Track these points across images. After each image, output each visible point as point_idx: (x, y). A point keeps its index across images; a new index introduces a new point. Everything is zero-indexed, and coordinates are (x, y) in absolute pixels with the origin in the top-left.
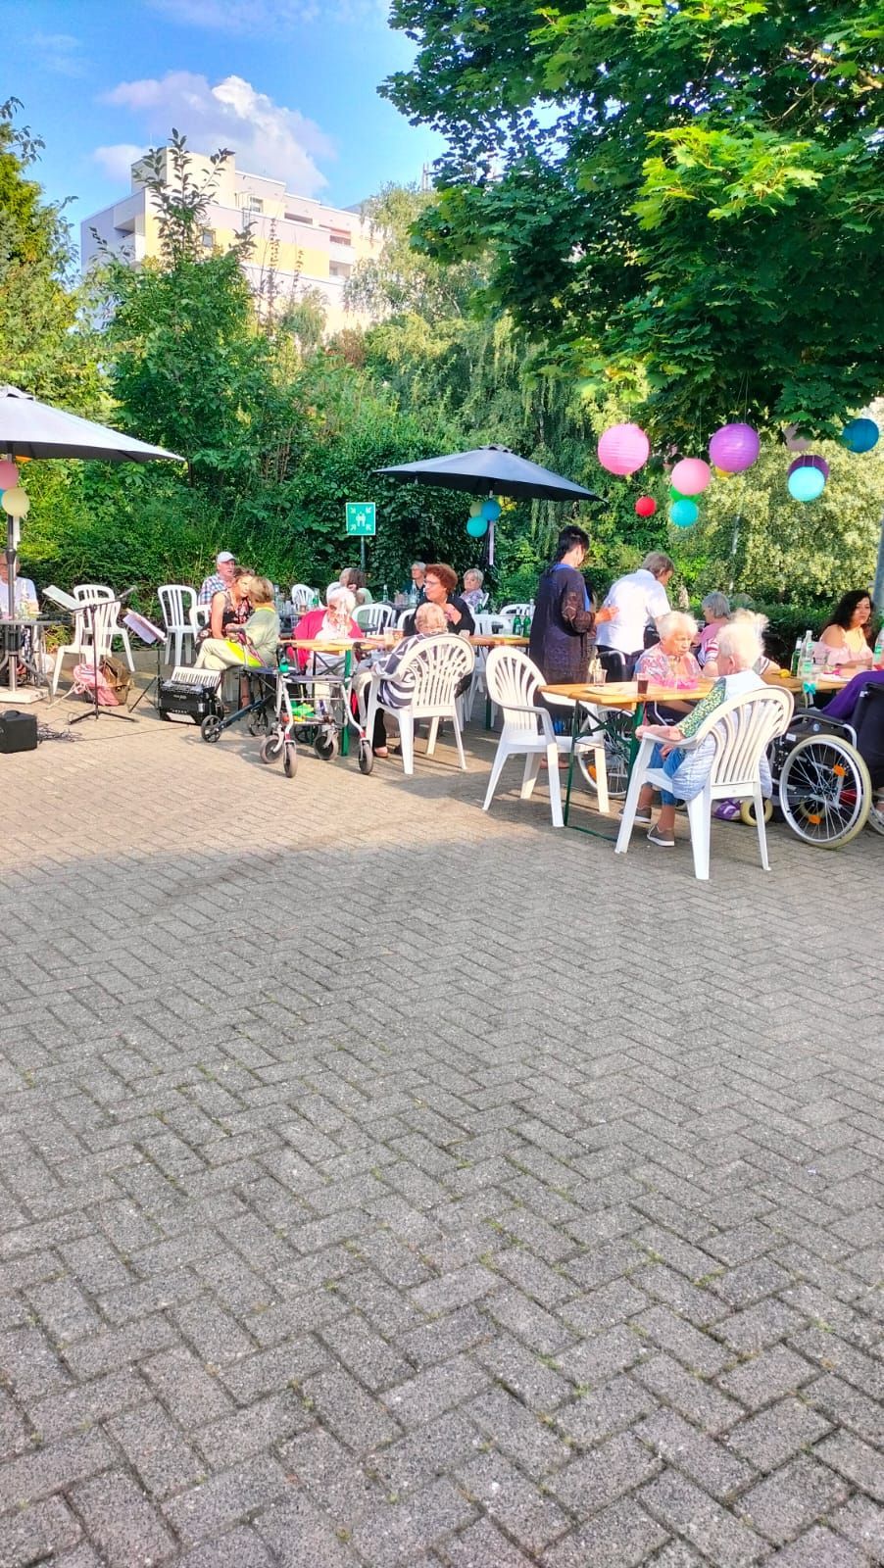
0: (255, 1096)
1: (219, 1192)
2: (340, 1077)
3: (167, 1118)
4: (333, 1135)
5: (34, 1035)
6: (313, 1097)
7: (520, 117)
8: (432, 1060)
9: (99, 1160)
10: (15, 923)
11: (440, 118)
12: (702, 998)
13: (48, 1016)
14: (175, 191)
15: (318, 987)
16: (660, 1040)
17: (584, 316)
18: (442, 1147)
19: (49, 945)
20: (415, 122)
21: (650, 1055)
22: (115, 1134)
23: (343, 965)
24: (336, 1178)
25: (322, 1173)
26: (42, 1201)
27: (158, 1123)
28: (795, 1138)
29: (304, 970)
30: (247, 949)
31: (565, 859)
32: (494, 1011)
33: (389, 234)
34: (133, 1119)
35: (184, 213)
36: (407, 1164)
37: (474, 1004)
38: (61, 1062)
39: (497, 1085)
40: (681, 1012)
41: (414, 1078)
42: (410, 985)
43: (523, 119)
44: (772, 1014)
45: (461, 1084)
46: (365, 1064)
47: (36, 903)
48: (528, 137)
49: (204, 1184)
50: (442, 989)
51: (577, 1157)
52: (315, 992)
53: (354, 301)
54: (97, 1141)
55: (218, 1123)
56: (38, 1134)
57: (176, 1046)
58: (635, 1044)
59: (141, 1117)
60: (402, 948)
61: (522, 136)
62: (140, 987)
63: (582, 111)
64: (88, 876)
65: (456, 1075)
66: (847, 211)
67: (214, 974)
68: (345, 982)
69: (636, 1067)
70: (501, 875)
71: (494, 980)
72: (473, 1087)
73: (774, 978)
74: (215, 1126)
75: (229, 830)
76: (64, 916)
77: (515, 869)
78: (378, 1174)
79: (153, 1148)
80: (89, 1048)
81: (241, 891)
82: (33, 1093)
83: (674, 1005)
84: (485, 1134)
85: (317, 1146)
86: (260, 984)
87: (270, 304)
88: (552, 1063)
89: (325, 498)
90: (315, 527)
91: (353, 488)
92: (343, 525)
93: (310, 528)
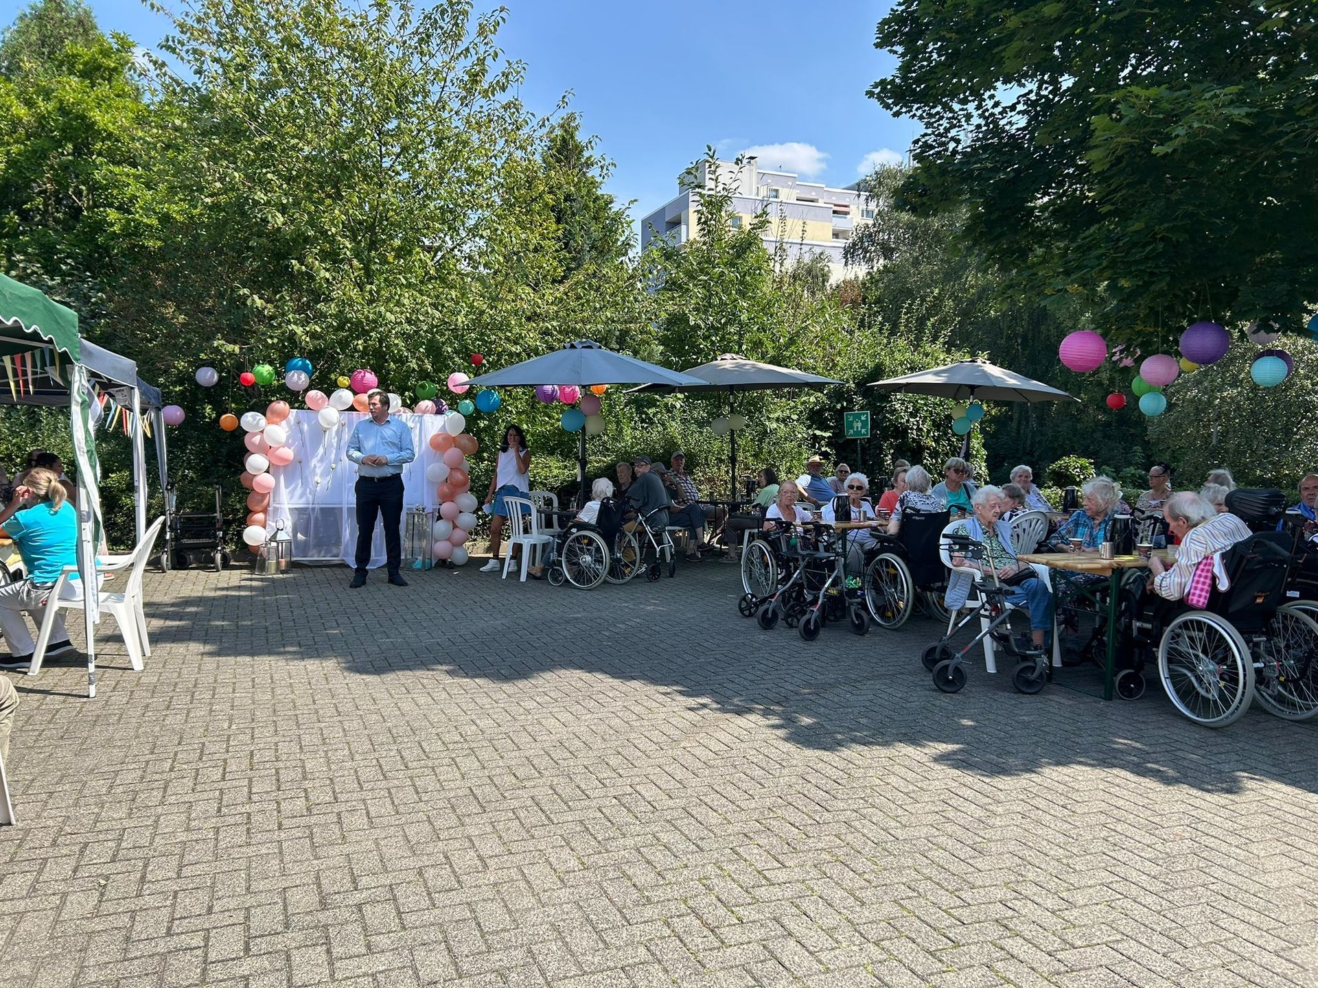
0: (762, 892)
1: (732, 967)
2: (837, 883)
3: (690, 903)
4: (830, 932)
5: (587, 829)
6: (812, 898)
7: (984, 100)
8: (920, 877)
9: (635, 930)
10: (576, 742)
11: (917, 110)
12: (1189, 843)
13: (599, 815)
14: (710, 189)
15: (818, 807)
16: (1144, 877)
17: (1048, 247)
18: (928, 951)
19: (602, 760)
20: (897, 114)
21: (1134, 890)
22: (649, 912)
23: (840, 791)
24: (832, 967)
25: (820, 962)
26: (590, 958)
27: (683, 906)
28: (1285, 977)
29: (806, 792)
30: (758, 772)
31: (1049, 712)
32: (980, 840)
33: (881, 203)
34: (663, 901)
35: (715, 205)
36: (896, 963)
37: (959, 832)
38: (607, 851)
39: (981, 904)
40: (1167, 853)
41: (904, 891)
42: (900, 812)
43: (988, 101)
44: (1263, 860)
45: (946, 900)
46: (859, 875)
47: (592, 727)
48: (992, 114)
49: (720, 960)
50: (930, 818)
51: (1058, 974)
52: (815, 811)
53: (852, 257)
54: (634, 915)
55: (732, 912)
56: (589, 905)
57: (698, 846)
58: (1119, 879)
59: (668, 900)
60: (893, 780)
61: (987, 114)
62: (670, 797)
63: (1040, 88)
64: (632, 708)
65: (942, 892)
66: (1286, 138)
67: (730, 791)
68: (841, 805)
69: (1119, 899)
70: (987, 722)
71: (979, 813)
72: (958, 903)
73: (1264, 828)
74: (729, 913)
75: (744, 676)
76: (614, 737)
77: (1000, 718)
78: (870, 968)
79: (677, 923)
80: (630, 842)
81: (754, 725)
82: (585, 873)
83: (1159, 847)
84: (969, 944)
85: (815, 938)
86: (768, 802)
87: (781, 265)
88: (1035, 889)
89: (826, 410)
90: (818, 433)
91: (850, 401)
92: (842, 431)
93: (814, 435)
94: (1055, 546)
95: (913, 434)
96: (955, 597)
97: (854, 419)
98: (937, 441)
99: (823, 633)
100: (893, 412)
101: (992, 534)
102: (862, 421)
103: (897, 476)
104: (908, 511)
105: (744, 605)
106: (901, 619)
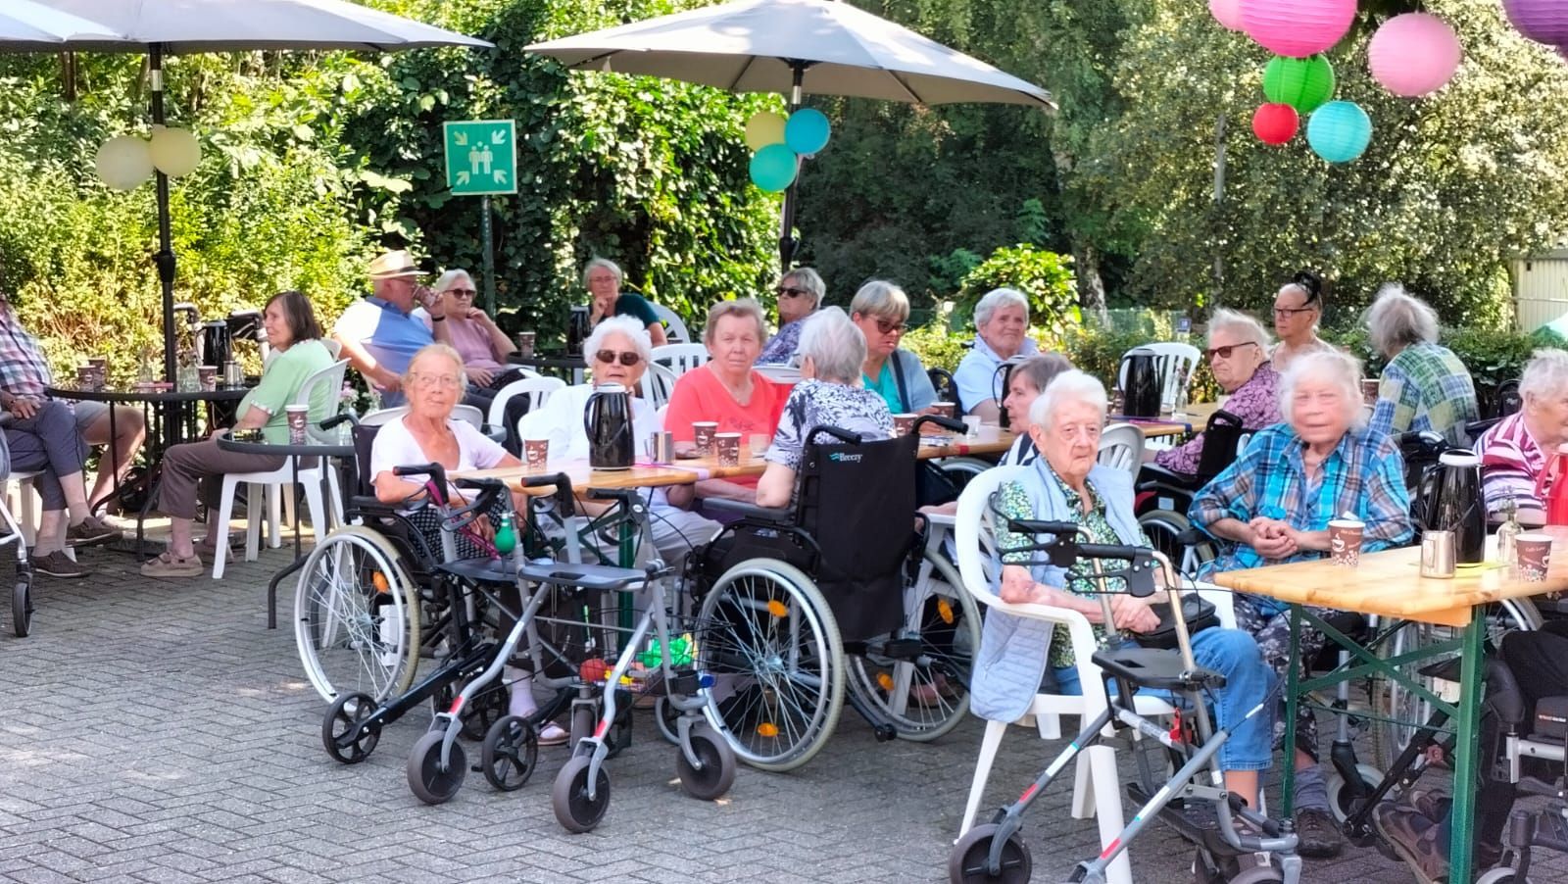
89: (393, 113)
90: (374, 180)
91: (459, 91)
92: (437, 173)
93: (363, 184)
94: (1209, 525)
95: (628, 187)
96: (1006, 686)
97: (472, 141)
98: (684, 206)
99: (617, 808)
100: (577, 123)
101: (1088, 506)
102: (493, 148)
103: (714, 324)
104: (823, 438)
105: (339, 728)
106: (809, 742)
